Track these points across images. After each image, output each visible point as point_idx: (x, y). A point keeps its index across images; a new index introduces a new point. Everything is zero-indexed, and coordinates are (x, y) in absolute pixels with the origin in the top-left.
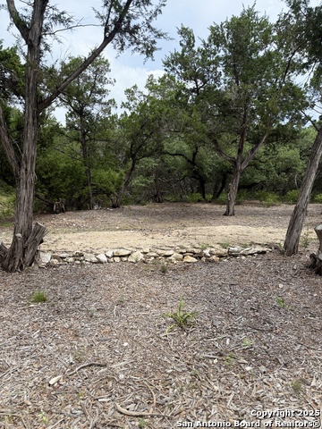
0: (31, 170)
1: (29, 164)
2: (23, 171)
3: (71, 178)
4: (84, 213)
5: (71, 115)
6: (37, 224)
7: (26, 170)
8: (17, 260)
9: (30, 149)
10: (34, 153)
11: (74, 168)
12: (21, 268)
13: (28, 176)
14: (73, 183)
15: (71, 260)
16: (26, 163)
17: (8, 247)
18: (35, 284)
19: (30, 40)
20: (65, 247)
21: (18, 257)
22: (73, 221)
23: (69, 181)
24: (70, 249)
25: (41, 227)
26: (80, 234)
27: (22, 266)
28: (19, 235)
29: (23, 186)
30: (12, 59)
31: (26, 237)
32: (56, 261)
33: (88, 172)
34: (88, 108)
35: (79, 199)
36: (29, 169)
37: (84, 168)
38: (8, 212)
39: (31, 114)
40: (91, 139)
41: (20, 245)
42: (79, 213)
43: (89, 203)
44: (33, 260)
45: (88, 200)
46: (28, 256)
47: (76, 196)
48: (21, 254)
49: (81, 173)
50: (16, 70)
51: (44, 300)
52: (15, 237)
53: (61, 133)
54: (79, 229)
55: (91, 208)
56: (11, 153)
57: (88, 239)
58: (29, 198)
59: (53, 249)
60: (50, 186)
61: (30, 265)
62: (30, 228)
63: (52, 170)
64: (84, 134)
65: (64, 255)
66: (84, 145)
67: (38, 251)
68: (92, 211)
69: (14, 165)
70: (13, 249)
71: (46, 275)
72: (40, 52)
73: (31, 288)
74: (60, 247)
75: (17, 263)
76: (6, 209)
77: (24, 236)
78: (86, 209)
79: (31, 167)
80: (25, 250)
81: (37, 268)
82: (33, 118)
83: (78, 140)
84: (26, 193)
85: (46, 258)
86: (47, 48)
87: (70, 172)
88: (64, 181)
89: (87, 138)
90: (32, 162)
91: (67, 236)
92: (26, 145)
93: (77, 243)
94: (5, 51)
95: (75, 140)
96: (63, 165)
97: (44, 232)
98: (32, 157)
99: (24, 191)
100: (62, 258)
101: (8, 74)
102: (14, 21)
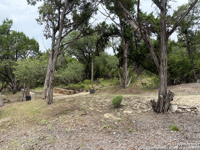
0: (165, 65)
1: (164, 62)
2: (161, 66)
3: (182, 67)
4: (191, 84)
5: (180, 35)
6: (169, 91)
7: (163, 65)
8: (161, 108)
9: (164, 56)
10: (166, 57)
11: (184, 61)
12: (163, 112)
13: (164, 68)
14: (184, 69)
15: (189, 110)
16: (163, 62)
17: (156, 101)
18: (171, 121)
19: (162, 7)
20: (184, 103)
21: (162, 106)
22: (185, 89)
23: (181, 68)
24: (187, 104)
25: (172, 92)
26: (191, 96)
27: (163, 111)
28: (161, 96)
29: (162, 73)
30: (151, 18)
31: (164, 97)
32: (180, 110)
33: (192, 62)
34: (190, 29)
35: (187, 77)
36: (164, 65)
37: (189, 60)
38: (152, 84)
39: (164, 40)
40: (192, 44)
41: (162, 101)
42: (189, 84)
43: (194, 78)
44: (169, 108)
45: (193, 77)
46: (166, 106)
47: (185, 75)
48: (163, 105)
49: (187, 63)
50: (153, 22)
51: (178, 130)
52: (159, 97)
53: (176, 45)
54: (190, 93)
55: (195, 81)
56: (155, 59)
57: (197, 99)
58: (165, 79)
59: (178, 103)
60: (171, 72)
61: (167, 111)
62: (166, 93)
63: (172, 64)
64: (188, 43)
65: (185, 107)
66: (188, 48)
67: (171, 104)
68: (196, 83)
69: (157, 64)
70: (159, 102)
71: (176, 117)
72: (167, 10)
73: (170, 122)
74: (181, 103)
75: (161, 109)
76: (151, 83)
77: (164, 96)
78: (191, 82)
79: (165, 64)
80: (164, 103)
81: (171, 112)
82: (165, 41)
83: (185, 46)
84: (164, 76)
85: (175, 108)
86: (169, 7)
87: (182, 63)
88: (179, 68)
89: (190, 44)
90: (165, 62)
91: (184, 97)
92: (162, 54)
93: (191, 101)
94: (148, 16)
95: (183, 46)
96: (177, 60)
97: (173, 95)
98: (166, 59)
99: (163, 75)
100: (184, 109)
101: (150, 25)
102: (154, 2)
